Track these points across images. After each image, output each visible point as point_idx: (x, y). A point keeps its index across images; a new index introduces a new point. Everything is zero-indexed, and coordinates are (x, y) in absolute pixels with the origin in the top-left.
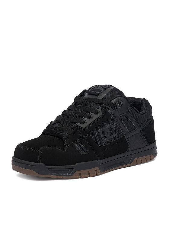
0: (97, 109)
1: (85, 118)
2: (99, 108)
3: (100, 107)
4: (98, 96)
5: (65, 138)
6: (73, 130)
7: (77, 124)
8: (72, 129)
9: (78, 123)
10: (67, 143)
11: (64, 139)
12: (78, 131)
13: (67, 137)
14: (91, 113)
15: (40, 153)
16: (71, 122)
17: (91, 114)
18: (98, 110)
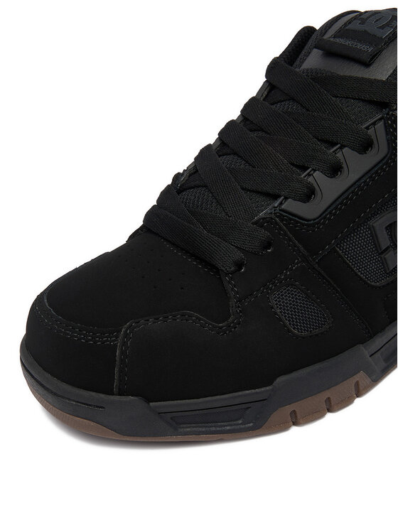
0: (367, 128)
1: (317, 174)
2: (374, 124)
3: (380, 119)
4: (367, 64)
5: (232, 273)
6: (263, 234)
7: (281, 204)
8: (262, 226)
9: (286, 198)
10: (237, 293)
11: (227, 274)
12: (285, 234)
13: (239, 265)
14: (342, 147)
15: (122, 353)
16: (258, 192)
17: (339, 155)
18: (371, 132)
